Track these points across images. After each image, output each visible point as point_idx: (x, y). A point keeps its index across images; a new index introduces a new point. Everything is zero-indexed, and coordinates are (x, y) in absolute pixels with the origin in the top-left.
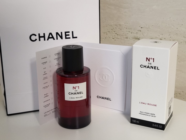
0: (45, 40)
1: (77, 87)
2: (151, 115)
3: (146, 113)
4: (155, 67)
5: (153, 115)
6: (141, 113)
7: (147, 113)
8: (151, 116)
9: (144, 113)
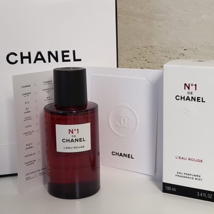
0: (30, 62)
1: (75, 130)
2: (194, 177)
3: (187, 174)
4: (198, 98)
5: (197, 177)
6: (179, 175)
7: (189, 175)
8: (194, 179)
9: (183, 175)
